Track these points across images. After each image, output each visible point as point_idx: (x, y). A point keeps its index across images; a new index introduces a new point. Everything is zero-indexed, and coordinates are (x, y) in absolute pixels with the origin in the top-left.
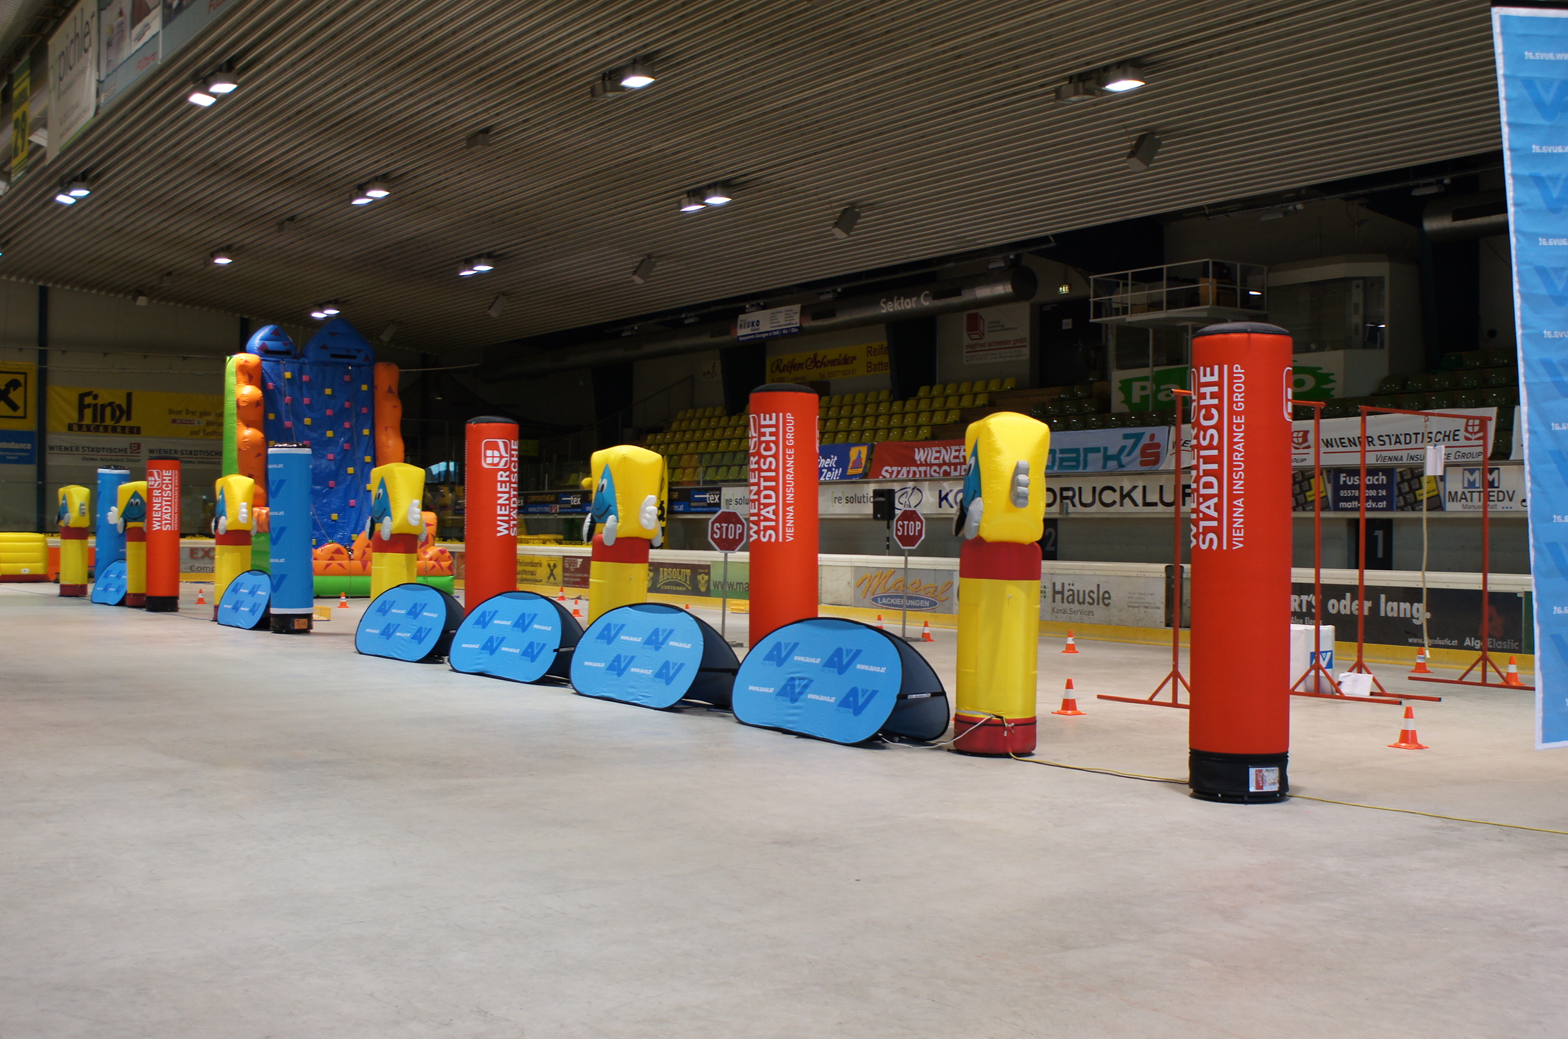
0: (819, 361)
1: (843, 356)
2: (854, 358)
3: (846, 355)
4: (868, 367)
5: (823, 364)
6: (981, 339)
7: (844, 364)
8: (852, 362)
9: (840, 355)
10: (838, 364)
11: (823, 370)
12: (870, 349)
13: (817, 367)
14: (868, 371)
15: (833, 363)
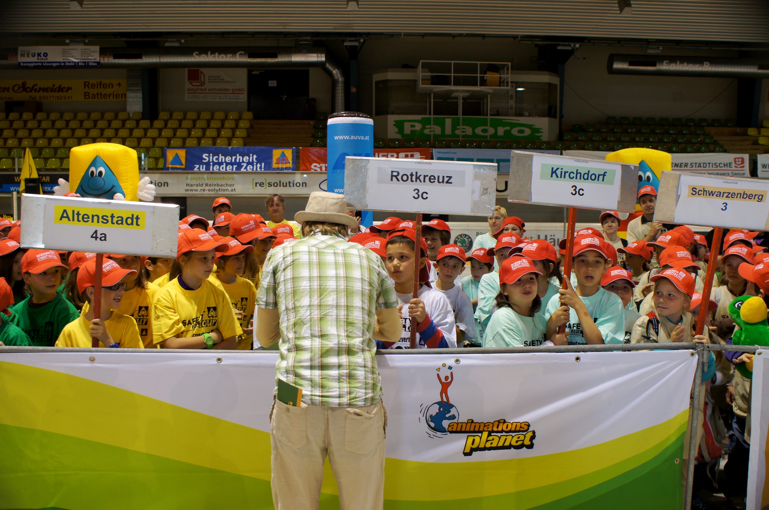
0: (29, 88)
1: (57, 86)
2: (69, 88)
3: (60, 86)
4: (85, 95)
5: (32, 89)
6: (202, 85)
7: (58, 91)
8: (67, 91)
9: (54, 86)
10: (52, 91)
11: (33, 94)
12: (87, 84)
13: (27, 92)
14: (85, 98)
15: (45, 90)
